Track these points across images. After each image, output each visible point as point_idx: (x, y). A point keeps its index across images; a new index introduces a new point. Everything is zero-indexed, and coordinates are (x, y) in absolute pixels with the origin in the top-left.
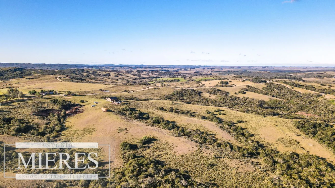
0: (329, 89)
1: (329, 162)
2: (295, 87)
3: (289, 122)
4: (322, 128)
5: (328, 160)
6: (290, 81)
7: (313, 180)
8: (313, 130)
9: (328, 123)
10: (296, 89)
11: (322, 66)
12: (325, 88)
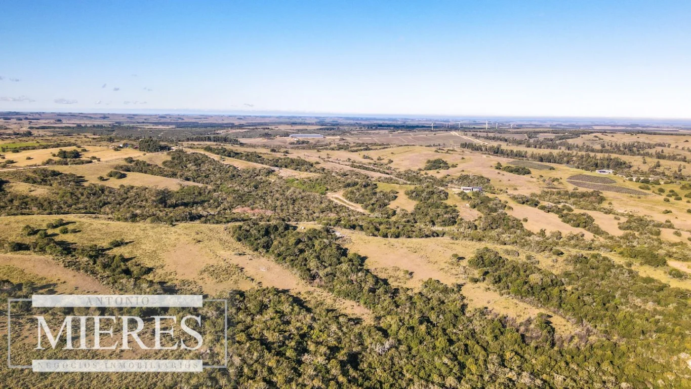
0: (285, 159)
1: (295, 296)
2: (227, 158)
3: (223, 229)
4: (280, 234)
5: (293, 293)
6: (217, 145)
7: (273, 335)
8: (265, 239)
9: (288, 223)
10: (229, 161)
11: (272, 115)
12: (279, 156)
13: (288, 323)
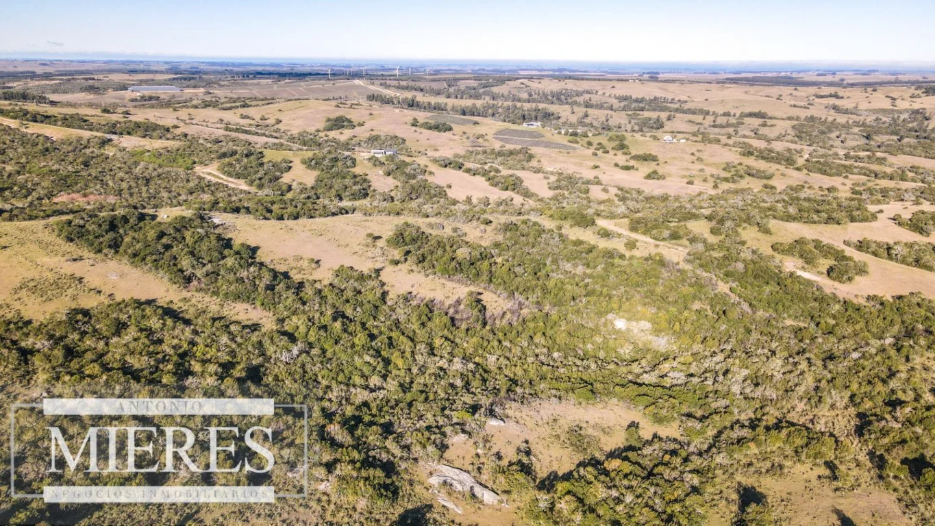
0: (125, 123)
1: (165, 306)
2: (32, 123)
3: (41, 227)
4: (132, 227)
5: (161, 303)
6: (10, 104)
7: (140, 360)
8: (111, 235)
9: (143, 211)
10: (34, 129)
12: (116, 119)
13: (160, 341)
